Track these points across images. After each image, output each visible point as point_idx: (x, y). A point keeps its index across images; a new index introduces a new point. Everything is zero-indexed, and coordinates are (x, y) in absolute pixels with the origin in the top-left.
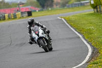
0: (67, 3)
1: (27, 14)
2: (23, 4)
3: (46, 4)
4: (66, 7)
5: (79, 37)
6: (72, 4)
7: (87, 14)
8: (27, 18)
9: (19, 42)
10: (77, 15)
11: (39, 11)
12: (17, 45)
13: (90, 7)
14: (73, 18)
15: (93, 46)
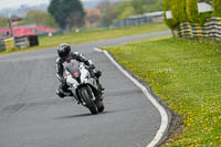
0: (115, 17)
1: (27, 42)
2: (19, 20)
3: (68, 20)
4: (111, 27)
5: (141, 92)
6: (125, 20)
7: (158, 42)
8: (27, 51)
9: (13, 103)
10: (137, 42)
11: (54, 34)
12: (6, 109)
13: (164, 25)
14: (127, 50)
15: (171, 111)
